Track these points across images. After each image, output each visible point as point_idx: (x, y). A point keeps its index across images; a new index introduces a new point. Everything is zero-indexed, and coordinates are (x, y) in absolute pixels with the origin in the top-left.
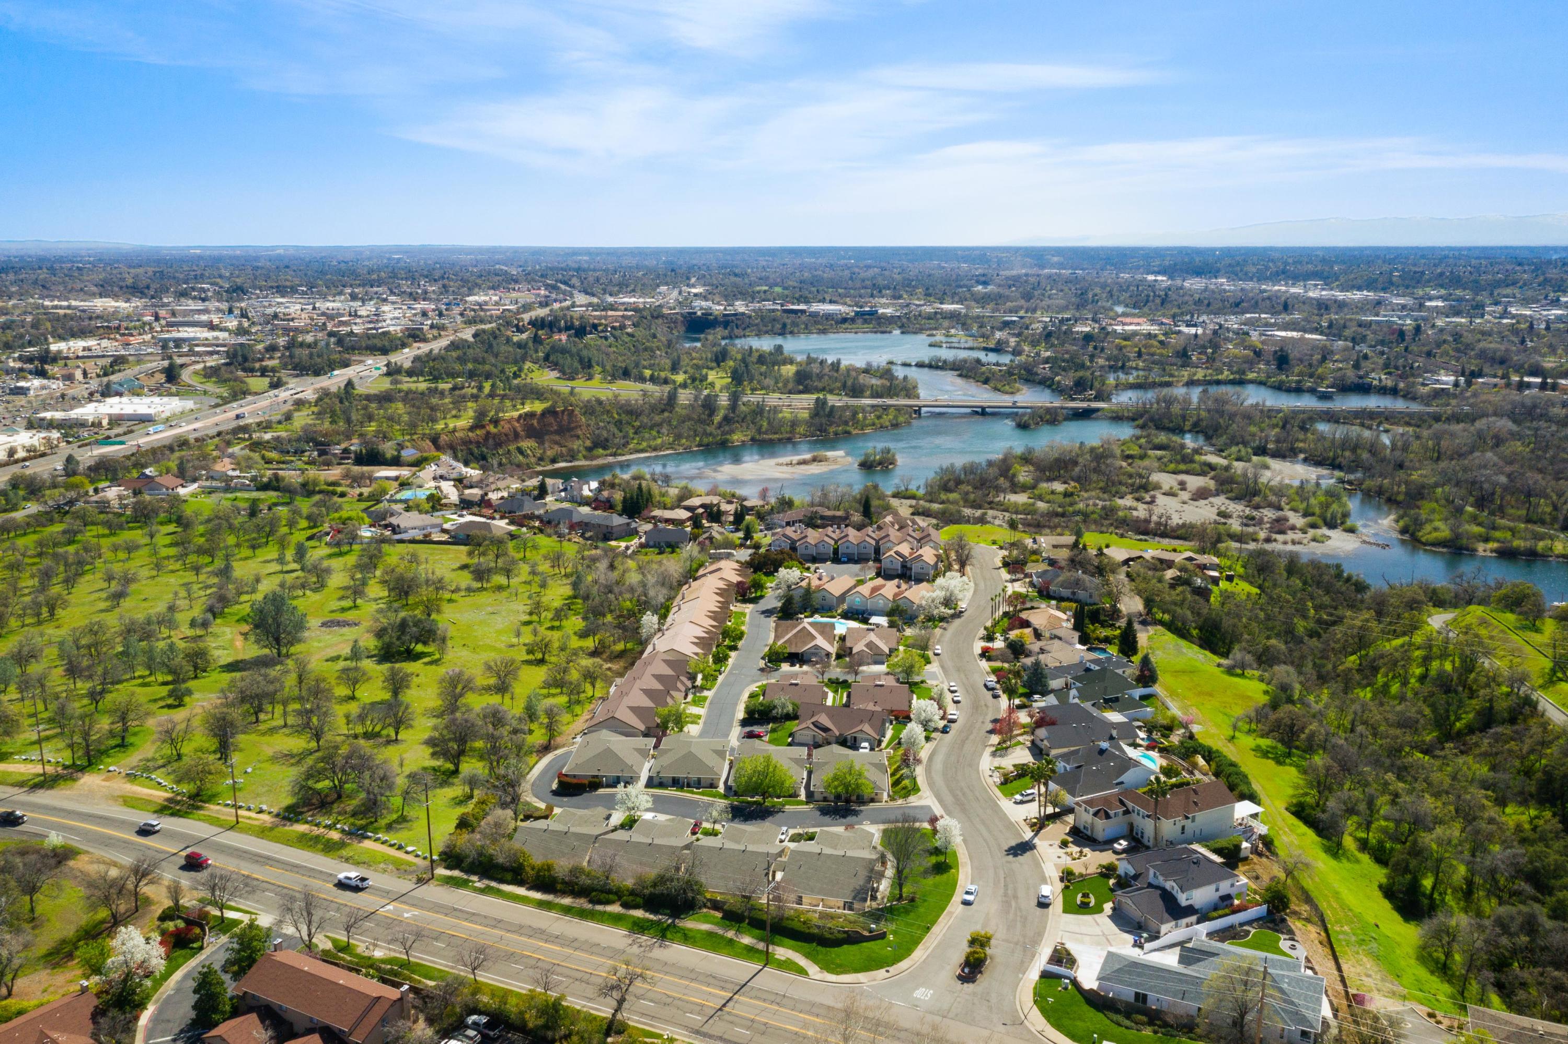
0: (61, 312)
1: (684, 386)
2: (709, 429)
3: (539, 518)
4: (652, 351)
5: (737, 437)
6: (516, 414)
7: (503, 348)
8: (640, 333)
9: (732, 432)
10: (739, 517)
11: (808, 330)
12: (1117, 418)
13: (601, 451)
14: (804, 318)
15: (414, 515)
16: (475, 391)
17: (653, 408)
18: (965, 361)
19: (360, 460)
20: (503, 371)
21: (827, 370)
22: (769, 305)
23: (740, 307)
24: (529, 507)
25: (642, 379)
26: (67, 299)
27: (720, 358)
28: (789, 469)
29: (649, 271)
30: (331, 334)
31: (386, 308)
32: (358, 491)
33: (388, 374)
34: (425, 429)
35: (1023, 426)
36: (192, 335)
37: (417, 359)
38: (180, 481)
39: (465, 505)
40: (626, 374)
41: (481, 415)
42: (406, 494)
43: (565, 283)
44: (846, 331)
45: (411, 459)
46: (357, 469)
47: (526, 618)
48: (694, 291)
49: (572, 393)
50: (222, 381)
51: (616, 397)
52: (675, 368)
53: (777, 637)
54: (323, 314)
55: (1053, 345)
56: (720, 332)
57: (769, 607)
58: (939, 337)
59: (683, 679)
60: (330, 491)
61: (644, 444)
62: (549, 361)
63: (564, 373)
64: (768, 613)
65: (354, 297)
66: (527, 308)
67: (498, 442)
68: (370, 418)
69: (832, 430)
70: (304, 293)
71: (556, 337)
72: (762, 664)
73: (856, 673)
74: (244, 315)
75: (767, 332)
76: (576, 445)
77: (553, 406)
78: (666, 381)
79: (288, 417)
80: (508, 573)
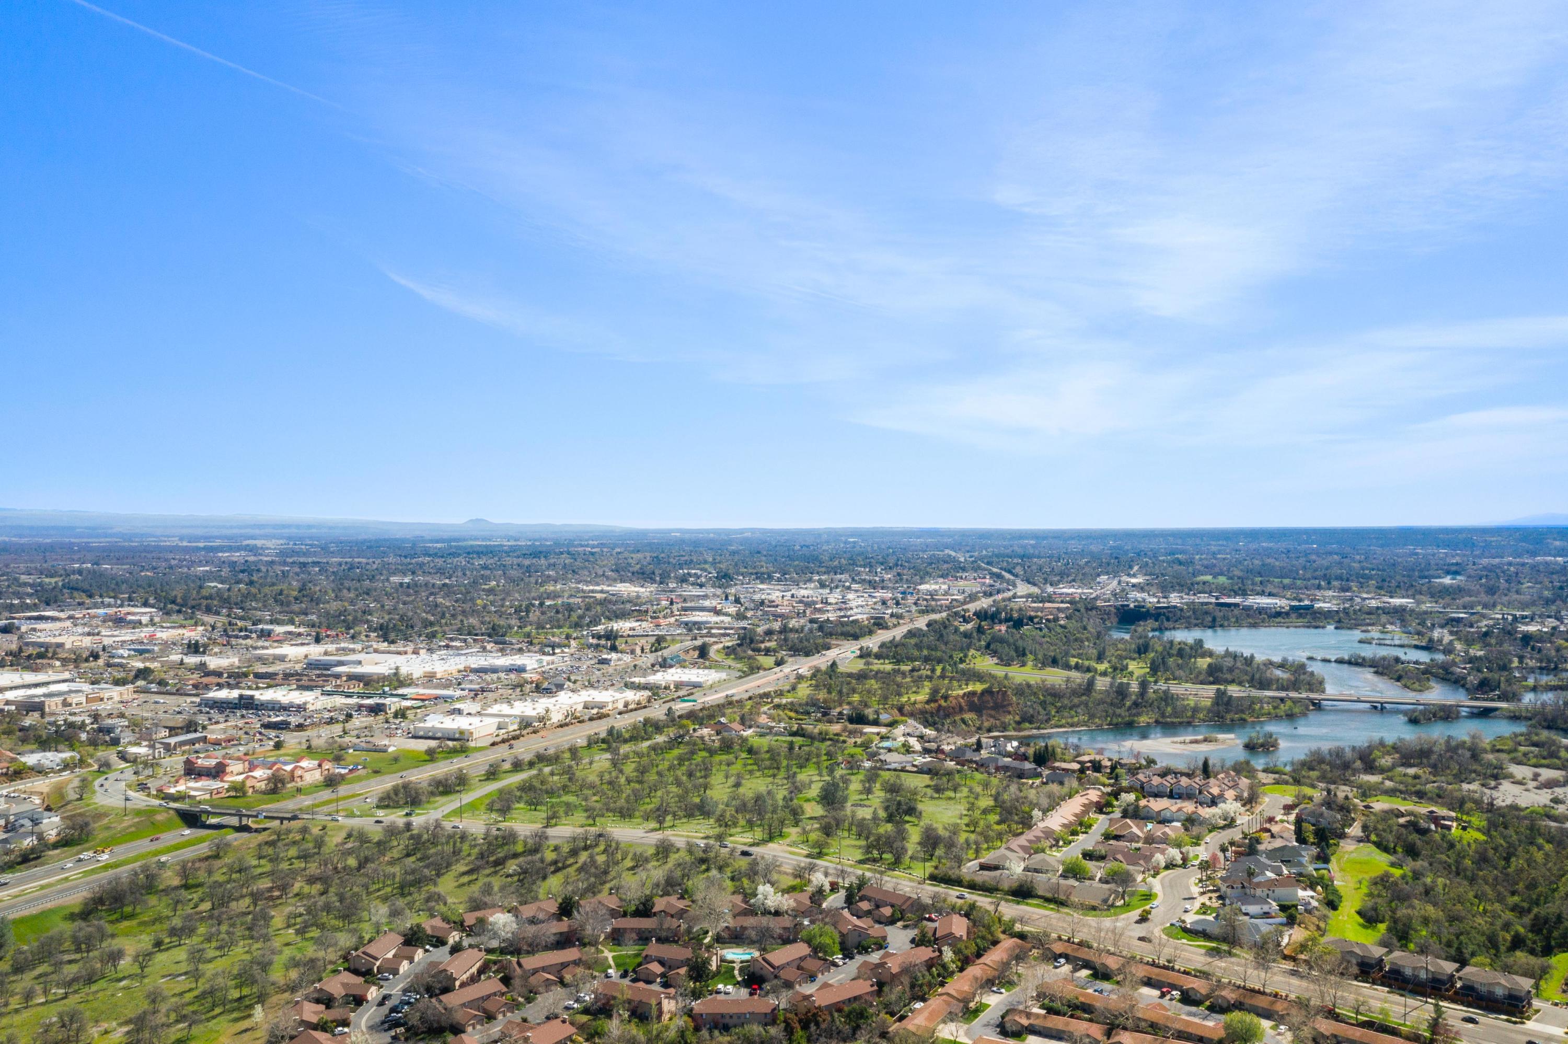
0: (599, 596)
1: (1104, 674)
2: (1118, 711)
3: (976, 762)
4: (1082, 642)
5: (1143, 719)
6: (961, 692)
7: (952, 637)
8: (1072, 625)
9: (1139, 714)
10: (1113, 768)
11: (1238, 624)
12: (1515, 718)
13: (1027, 725)
14: (1236, 612)
15: (895, 754)
16: (929, 673)
17: (1074, 693)
18: (1384, 659)
19: (851, 720)
20: (951, 657)
21: (1239, 664)
22: (1203, 598)
23: (1175, 599)
24: (969, 755)
25: (1067, 667)
26: (598, 584)
27: (1142, 650)
28: (1182, 746)
29: (1094, 557)
30: (812, 621)
31: (851, 596)
32: (853, 740)
33: (861, 657)
34: (895, 700)
35: (1414, 721)
36: (704, 619)
37: (882, 645)
38: (742, 727)
39: (927, 751)
40: (1054, 662)
41: (935, 691)
42: (885, 744)
43: (1010, 572)
44: (1279, 625)
45: (886, 721)
46: (851, 727)
47: (965, 812)
48: (1134, 581)
49: (1006, 677)
50: (738, 658)
51: (1043, 681)
52: (1100, 658)
53: (1110, 826)
54: (801, 602)
55: (1489, 645)
56: (1151, 623)
57: (1113, 816)
58: (1375, 633)
60: (835, 740)
61: (1064, 721)
62: (988, 649)
63: (1002, 660)
65: (822, 585)
66: (973, 598)
67: (947, 713)
68: (854, 691)
69: (1228, 716)
70: (779, 580)
71: (997, 627)
74: (737, 601)
75: (1196, 625)
76: (1008, 718)
77: (990, 687)
78: (1088, 670)
79: (794, 688)
80: (955, 790)
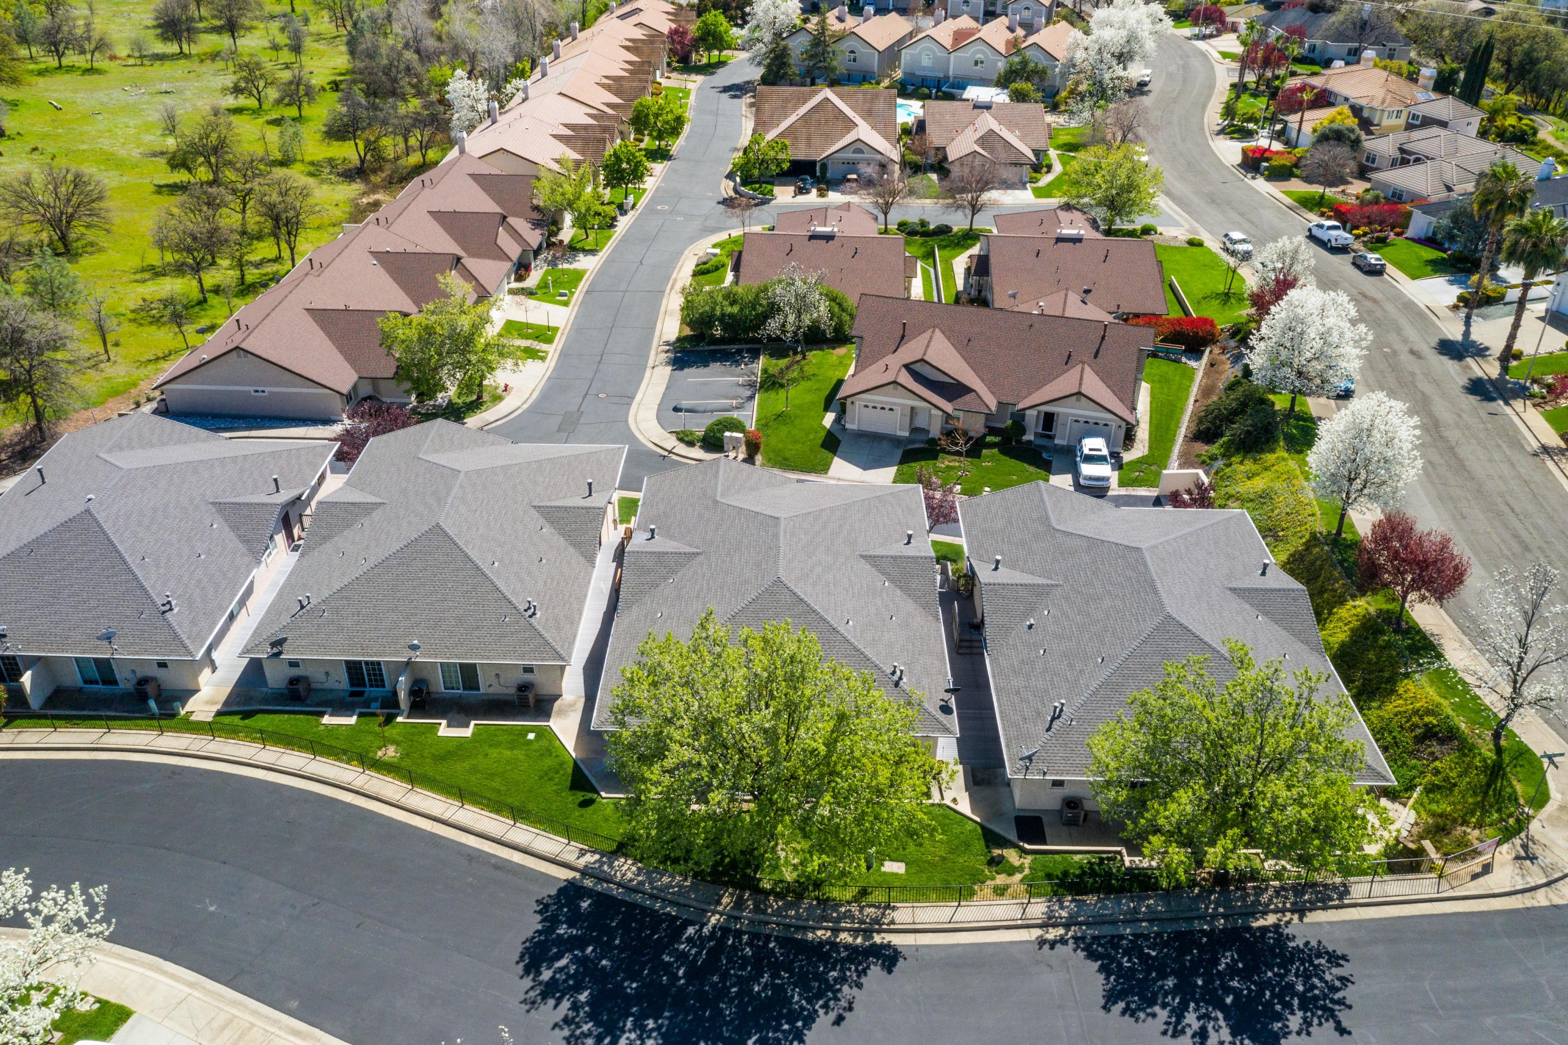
53: (761, 126)
57: (738, 80)
59: (520, 224)
64: (736, 90)
72: (727, 188)
73: (975, 208)
